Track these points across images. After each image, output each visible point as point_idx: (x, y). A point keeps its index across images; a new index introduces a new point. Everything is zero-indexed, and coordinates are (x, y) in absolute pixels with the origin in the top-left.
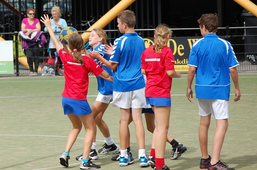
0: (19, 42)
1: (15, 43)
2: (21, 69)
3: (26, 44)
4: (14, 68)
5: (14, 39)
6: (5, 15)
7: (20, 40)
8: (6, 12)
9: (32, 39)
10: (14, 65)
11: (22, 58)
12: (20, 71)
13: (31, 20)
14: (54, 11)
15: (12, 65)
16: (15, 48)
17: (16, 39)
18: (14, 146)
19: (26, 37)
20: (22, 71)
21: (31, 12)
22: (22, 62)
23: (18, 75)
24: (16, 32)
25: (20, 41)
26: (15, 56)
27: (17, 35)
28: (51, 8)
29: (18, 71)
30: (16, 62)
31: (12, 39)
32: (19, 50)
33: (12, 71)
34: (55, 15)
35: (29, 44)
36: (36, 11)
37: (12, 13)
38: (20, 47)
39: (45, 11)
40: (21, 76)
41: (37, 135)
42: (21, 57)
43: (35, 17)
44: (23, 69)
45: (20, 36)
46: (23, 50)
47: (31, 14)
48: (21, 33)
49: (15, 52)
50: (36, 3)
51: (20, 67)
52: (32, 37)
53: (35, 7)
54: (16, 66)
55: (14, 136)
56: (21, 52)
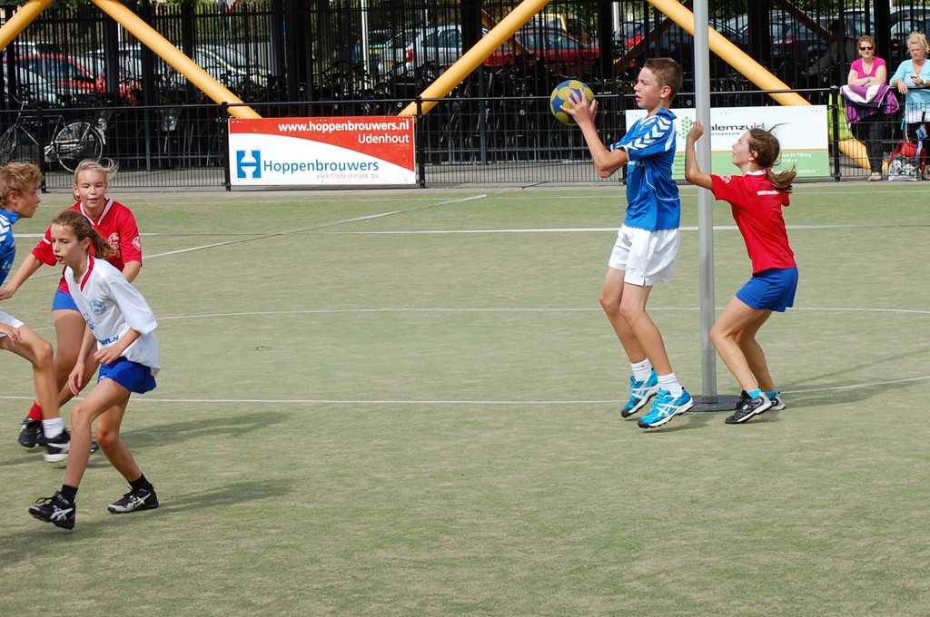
0: (841, 108)
1: (831, 110)
2: (845, 166)
3: (855, 112)
4: (830, 164)
5: (830, 103)
6: (810, 48)
7: (843, 103)
8: (813, 43)
9: (869, 103)
10: (831, 156)
11: (846, 142)
12: (842, 170)
13: (868, 61)
14: (913, 43)
15: (825, 158)
16: (831, 121)
17: (835, 101)
18: (834, 333)
19: (856, 98)
20: (847, 169)
21: (865, 44)
22: (847, 152)
23: (838, 179)
24: (834, 87)
25: (844, 107)
26: (832, 139)
27: (836, 93)
28: (906, 35)
29: (837, 171)
30: (834, 150)
31: (827, 103)
32: (841, 126)
33: (825, 170)
34: (915, 52)
35: (862, 112)
36: (875, 40)
37: (823, 44)
38: (842, 118)
39: (895, 41)
40: (845, 180)
41: (880, 308)
42: (844, 140)
43: (875, 55)
44: (850, 166)
45: (844, 97)
46: (850, 125)
47: (864, 49)
48: (845, 88)
49: (832, 129)
50: (875, 24)
51: (842, 161)
52: (869, 98)
53: (873, 31)
54: (833, 161)
55: (833, 311)
56: (845, 131)
